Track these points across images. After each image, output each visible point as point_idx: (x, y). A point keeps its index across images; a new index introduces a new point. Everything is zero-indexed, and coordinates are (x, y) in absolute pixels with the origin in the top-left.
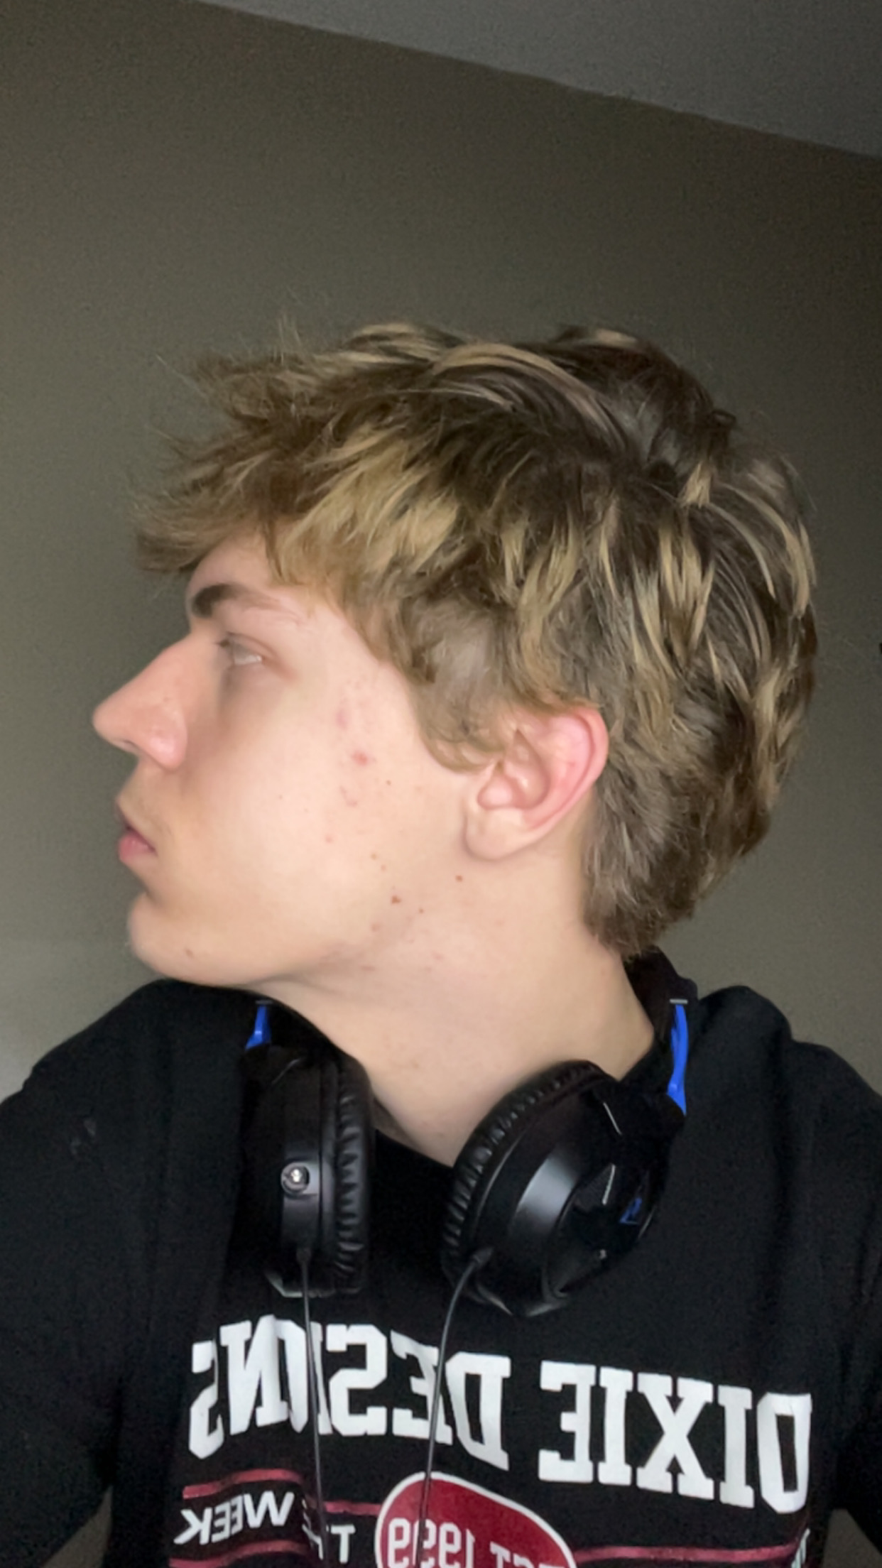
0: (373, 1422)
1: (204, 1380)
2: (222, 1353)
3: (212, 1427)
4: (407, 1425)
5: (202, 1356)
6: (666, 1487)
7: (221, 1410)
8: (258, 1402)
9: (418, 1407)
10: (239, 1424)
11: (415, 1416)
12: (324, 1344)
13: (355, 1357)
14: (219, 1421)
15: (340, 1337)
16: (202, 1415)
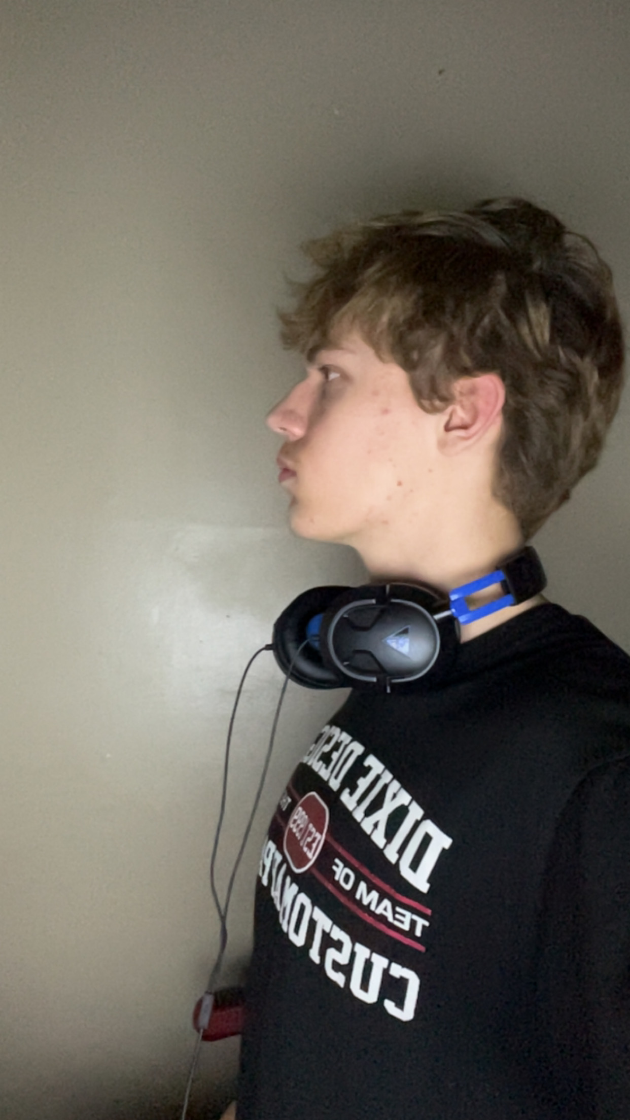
6: (368, 832)
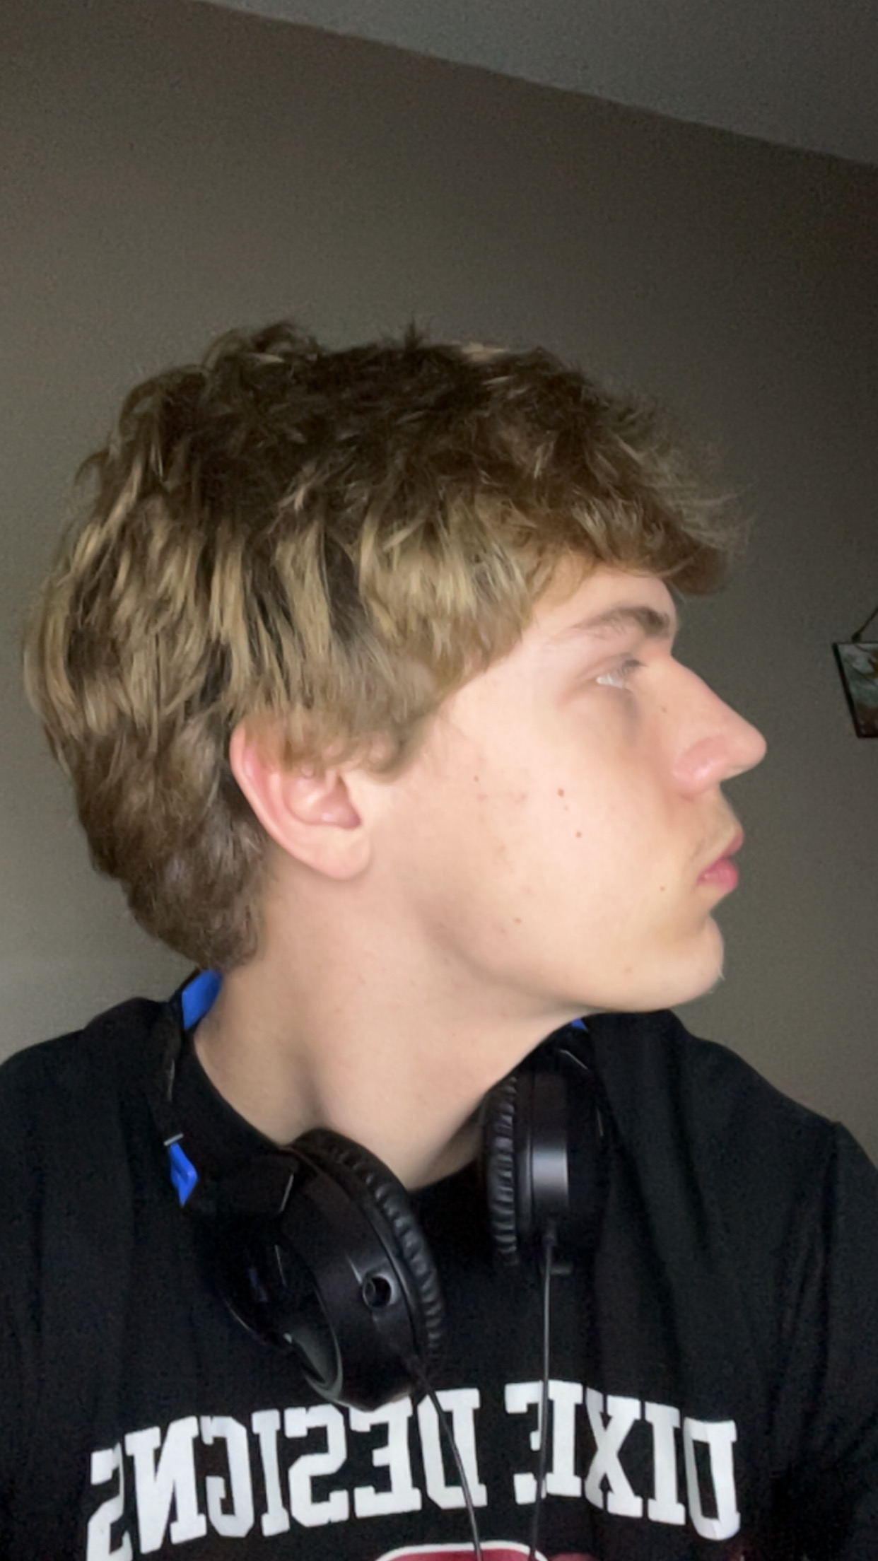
0: (335, 1509)
1: (108, 1490)
2: (129, 1462)
3: (115, 1544)
4: (369, 1503)
5: (102, 1465)
7: (128, 1524)
8: (173, 1516)
9: (381, 1480)
10: (151, 1541)
11: (377, 1490)
12: (281, 1433)
13: (316, 1441)
14: (126, 1539)
15: (299, 1421)
16: (102, 1531)
